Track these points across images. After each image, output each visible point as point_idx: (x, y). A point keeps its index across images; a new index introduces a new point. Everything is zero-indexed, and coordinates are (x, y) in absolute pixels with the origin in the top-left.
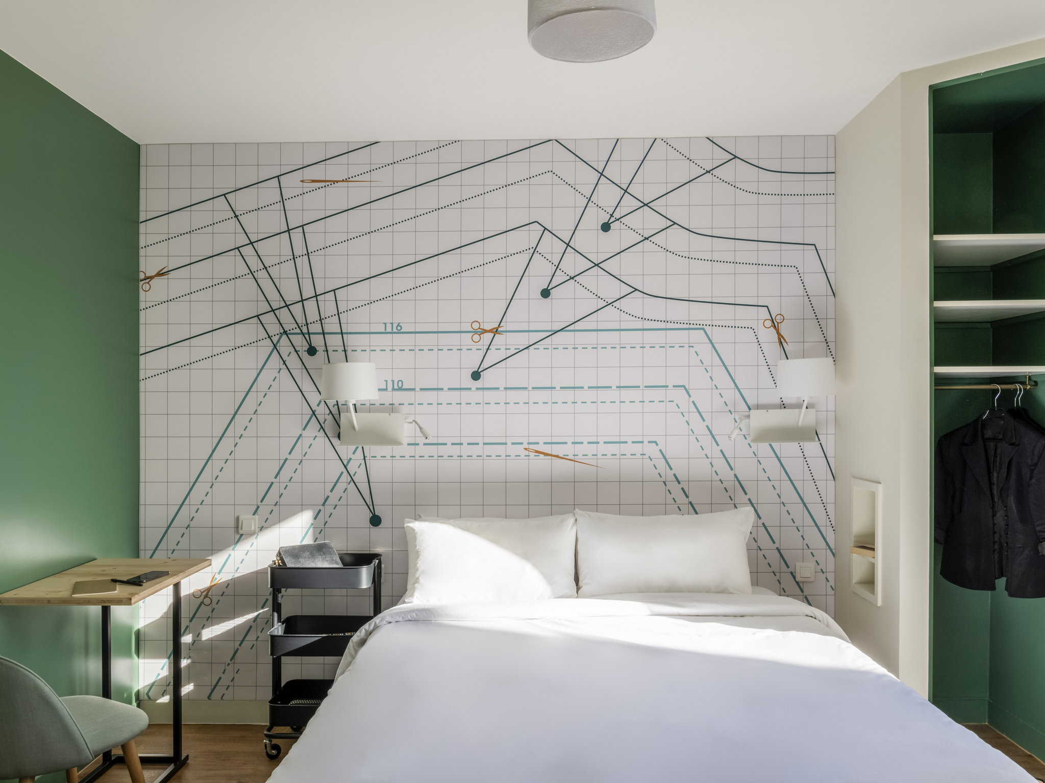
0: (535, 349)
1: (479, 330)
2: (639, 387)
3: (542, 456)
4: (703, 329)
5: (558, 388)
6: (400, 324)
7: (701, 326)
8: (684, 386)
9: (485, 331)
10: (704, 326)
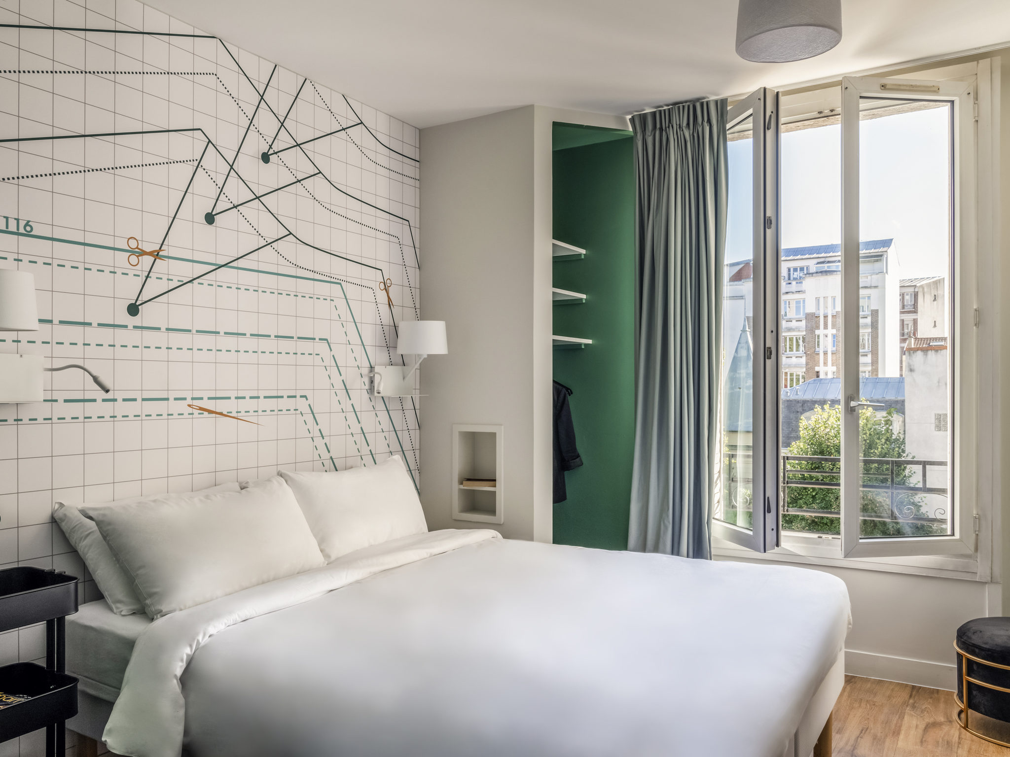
0: (199, 283)
1: (137, 250)
2: (292, 338)
3: (206, 413)
4: (340, 284)
5: (222, 333)
6: (30, 223)
7: (339, 281)
8: (326, 340)
9: (143, 253)
10: (341, 282)
